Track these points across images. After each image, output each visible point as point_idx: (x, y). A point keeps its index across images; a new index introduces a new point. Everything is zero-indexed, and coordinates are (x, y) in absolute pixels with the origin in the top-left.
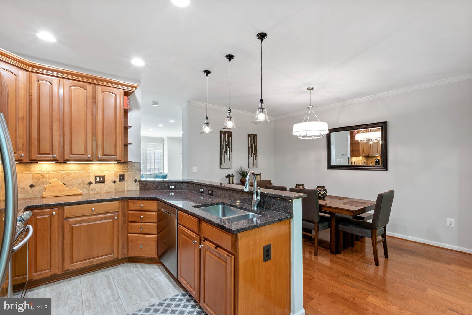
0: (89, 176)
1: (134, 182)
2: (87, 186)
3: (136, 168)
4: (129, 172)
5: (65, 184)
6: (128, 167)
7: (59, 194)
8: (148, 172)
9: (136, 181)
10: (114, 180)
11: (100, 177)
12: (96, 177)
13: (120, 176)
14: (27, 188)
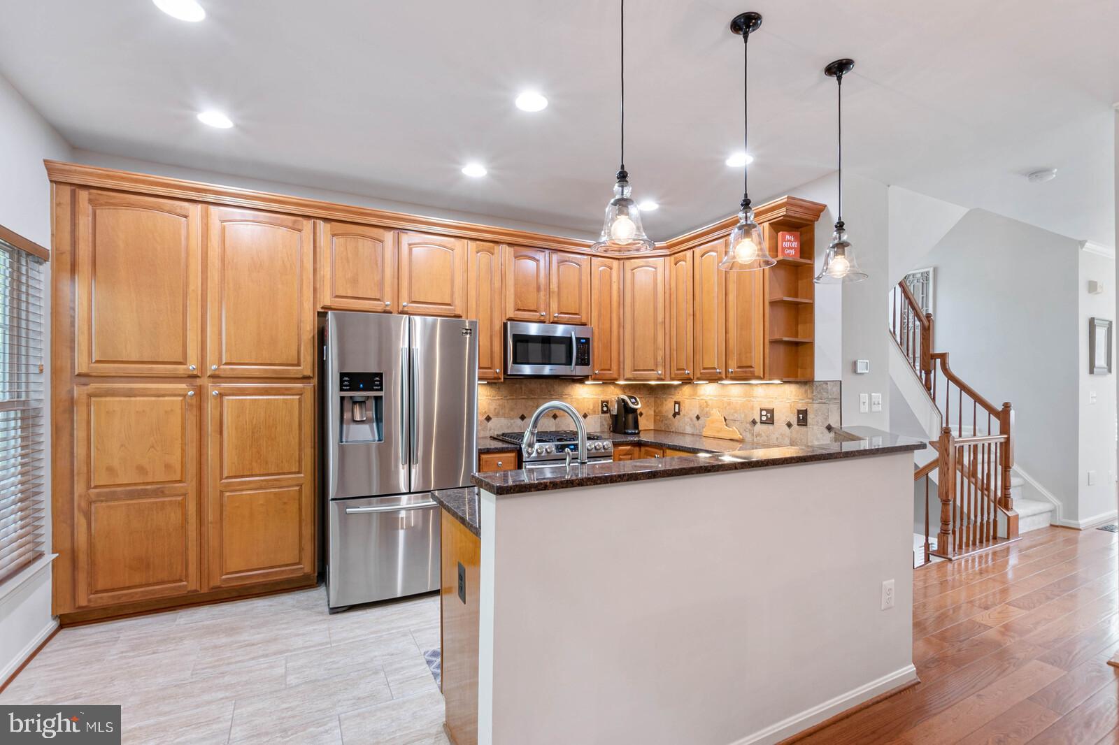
0: (752, 408)
1: (826, 431)
2: (750, 427)
3: (830, 397)
4: (815, 405)
5: (725, 420)
6: (813, 393)
7: (717, 435)
9: (829, 428)
10: (788, 420)
11: (768, 411)
12: (761, 410)
13: (799, 412)
14: (695, 419)
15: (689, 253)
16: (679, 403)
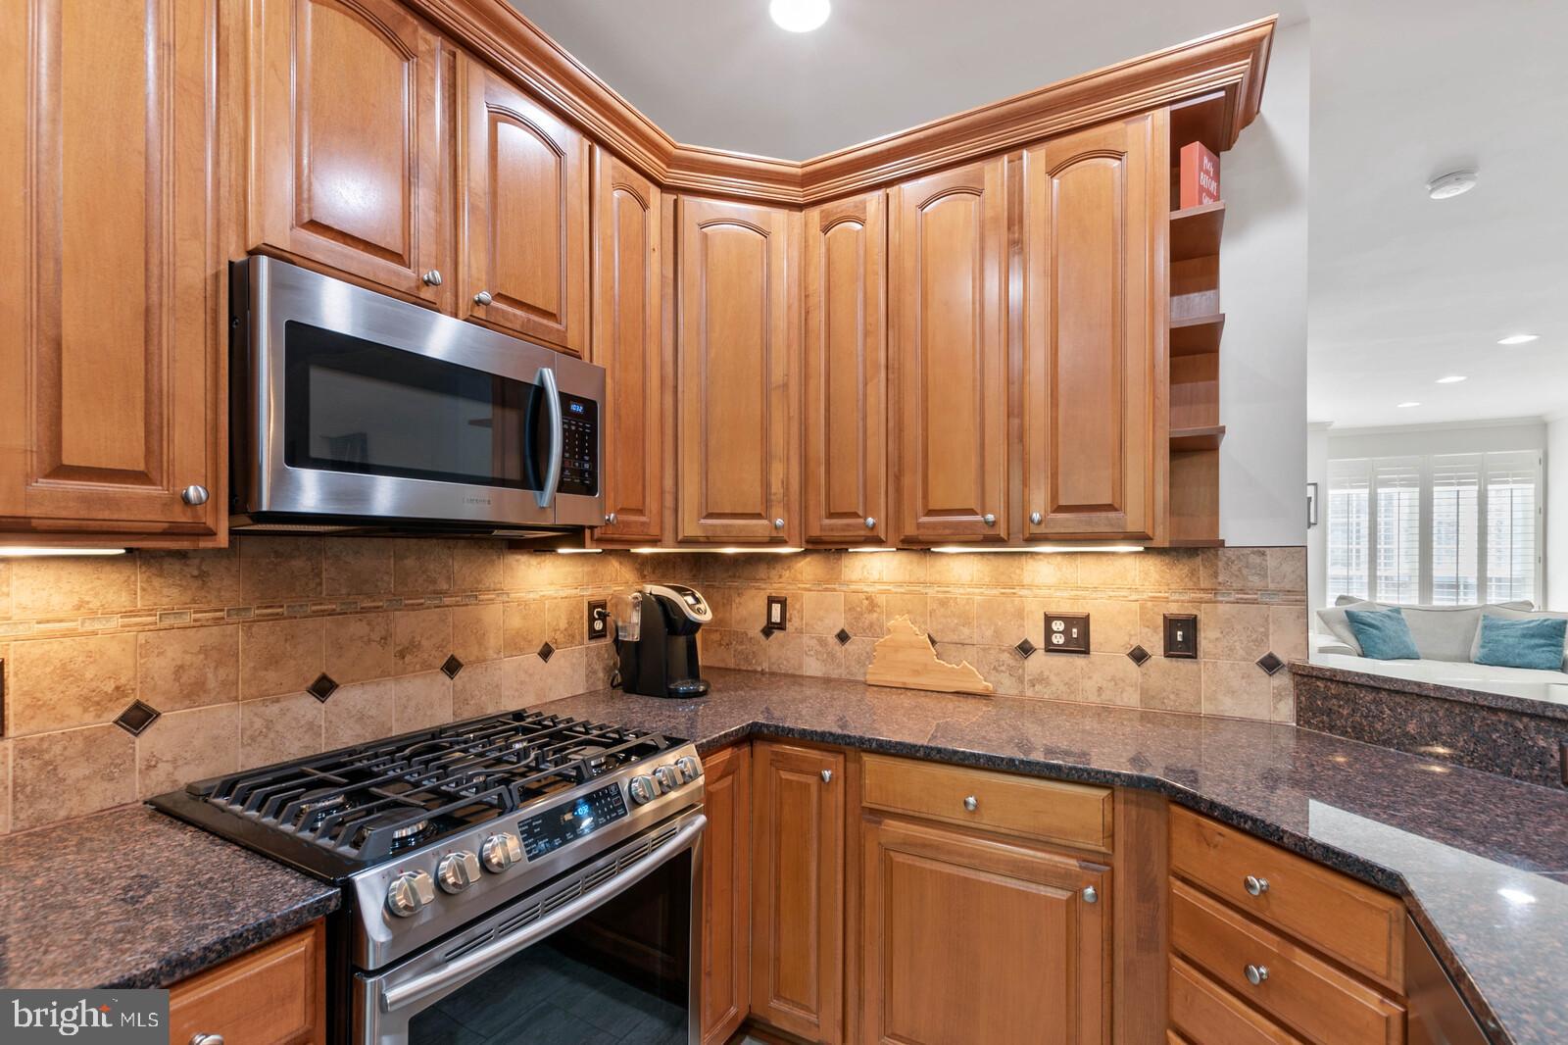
0: (1020, 614)
1: (1261, 672)
2: (1012, 662)
3: (1271, 586)
4: (1221, 608)
5: (933, 642)
6: (1216, 575)
7: (912, 681)
8: (1442, 593)
9: (1270, 665)
10: (1135, 643)
11: (1070, 621)
12: (1049, 619)
13: (1171, 624)
14: (832, 640)
15: (874, 200)
16: (783, 602)
